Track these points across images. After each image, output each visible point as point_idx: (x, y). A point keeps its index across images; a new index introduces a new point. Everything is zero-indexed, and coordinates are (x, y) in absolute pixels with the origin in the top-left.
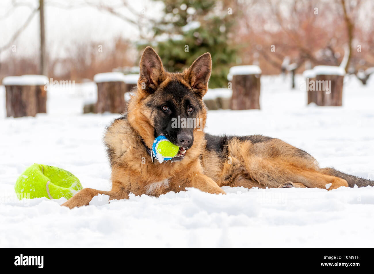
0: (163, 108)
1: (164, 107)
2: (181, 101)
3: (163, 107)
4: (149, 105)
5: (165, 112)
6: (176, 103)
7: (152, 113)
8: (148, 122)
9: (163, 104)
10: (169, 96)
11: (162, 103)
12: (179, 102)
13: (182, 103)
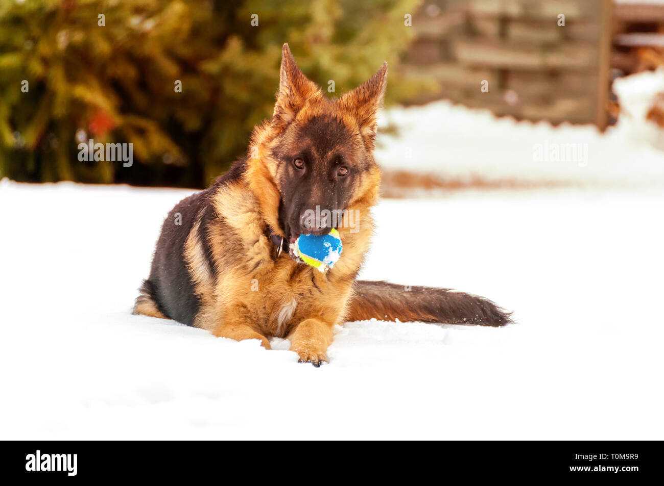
0: (295, 162)
1: (297, 161)
2: (325, 153)
3: (295, 160)
4: (275, 153)
5: (297, 169)
6: (317, 155)
7: (278, 166)
8: (271, 180)
9: (296, 155)
10: (307, 141)
11: (295, 153)
12: (322, 154)
13: (326, 158)
